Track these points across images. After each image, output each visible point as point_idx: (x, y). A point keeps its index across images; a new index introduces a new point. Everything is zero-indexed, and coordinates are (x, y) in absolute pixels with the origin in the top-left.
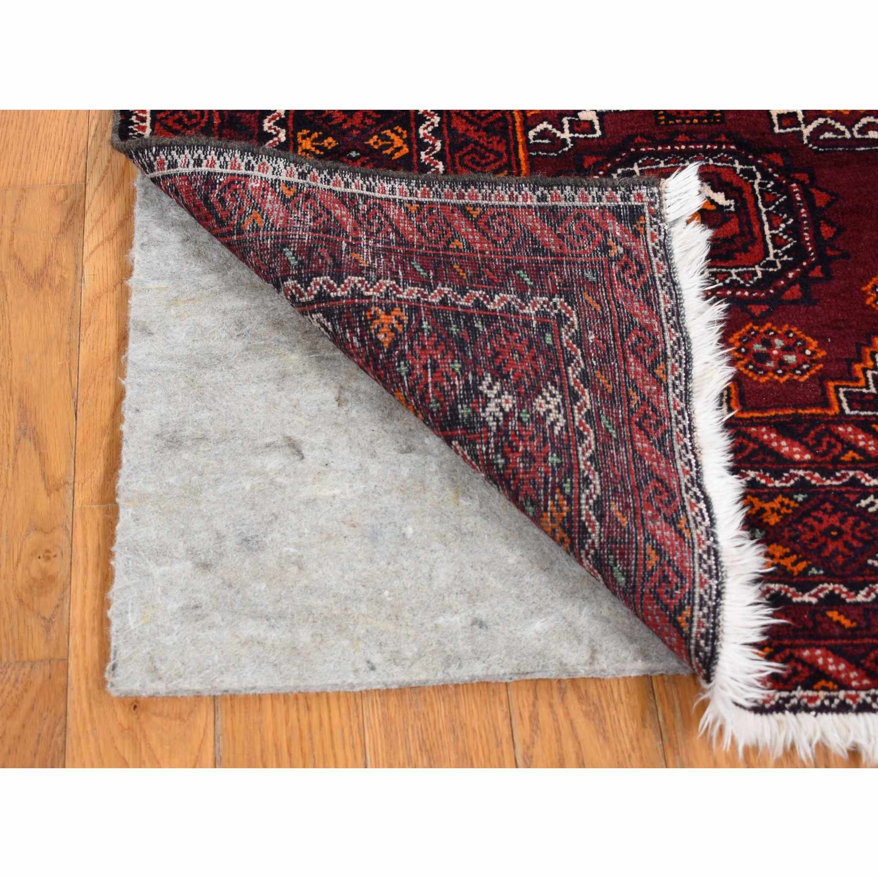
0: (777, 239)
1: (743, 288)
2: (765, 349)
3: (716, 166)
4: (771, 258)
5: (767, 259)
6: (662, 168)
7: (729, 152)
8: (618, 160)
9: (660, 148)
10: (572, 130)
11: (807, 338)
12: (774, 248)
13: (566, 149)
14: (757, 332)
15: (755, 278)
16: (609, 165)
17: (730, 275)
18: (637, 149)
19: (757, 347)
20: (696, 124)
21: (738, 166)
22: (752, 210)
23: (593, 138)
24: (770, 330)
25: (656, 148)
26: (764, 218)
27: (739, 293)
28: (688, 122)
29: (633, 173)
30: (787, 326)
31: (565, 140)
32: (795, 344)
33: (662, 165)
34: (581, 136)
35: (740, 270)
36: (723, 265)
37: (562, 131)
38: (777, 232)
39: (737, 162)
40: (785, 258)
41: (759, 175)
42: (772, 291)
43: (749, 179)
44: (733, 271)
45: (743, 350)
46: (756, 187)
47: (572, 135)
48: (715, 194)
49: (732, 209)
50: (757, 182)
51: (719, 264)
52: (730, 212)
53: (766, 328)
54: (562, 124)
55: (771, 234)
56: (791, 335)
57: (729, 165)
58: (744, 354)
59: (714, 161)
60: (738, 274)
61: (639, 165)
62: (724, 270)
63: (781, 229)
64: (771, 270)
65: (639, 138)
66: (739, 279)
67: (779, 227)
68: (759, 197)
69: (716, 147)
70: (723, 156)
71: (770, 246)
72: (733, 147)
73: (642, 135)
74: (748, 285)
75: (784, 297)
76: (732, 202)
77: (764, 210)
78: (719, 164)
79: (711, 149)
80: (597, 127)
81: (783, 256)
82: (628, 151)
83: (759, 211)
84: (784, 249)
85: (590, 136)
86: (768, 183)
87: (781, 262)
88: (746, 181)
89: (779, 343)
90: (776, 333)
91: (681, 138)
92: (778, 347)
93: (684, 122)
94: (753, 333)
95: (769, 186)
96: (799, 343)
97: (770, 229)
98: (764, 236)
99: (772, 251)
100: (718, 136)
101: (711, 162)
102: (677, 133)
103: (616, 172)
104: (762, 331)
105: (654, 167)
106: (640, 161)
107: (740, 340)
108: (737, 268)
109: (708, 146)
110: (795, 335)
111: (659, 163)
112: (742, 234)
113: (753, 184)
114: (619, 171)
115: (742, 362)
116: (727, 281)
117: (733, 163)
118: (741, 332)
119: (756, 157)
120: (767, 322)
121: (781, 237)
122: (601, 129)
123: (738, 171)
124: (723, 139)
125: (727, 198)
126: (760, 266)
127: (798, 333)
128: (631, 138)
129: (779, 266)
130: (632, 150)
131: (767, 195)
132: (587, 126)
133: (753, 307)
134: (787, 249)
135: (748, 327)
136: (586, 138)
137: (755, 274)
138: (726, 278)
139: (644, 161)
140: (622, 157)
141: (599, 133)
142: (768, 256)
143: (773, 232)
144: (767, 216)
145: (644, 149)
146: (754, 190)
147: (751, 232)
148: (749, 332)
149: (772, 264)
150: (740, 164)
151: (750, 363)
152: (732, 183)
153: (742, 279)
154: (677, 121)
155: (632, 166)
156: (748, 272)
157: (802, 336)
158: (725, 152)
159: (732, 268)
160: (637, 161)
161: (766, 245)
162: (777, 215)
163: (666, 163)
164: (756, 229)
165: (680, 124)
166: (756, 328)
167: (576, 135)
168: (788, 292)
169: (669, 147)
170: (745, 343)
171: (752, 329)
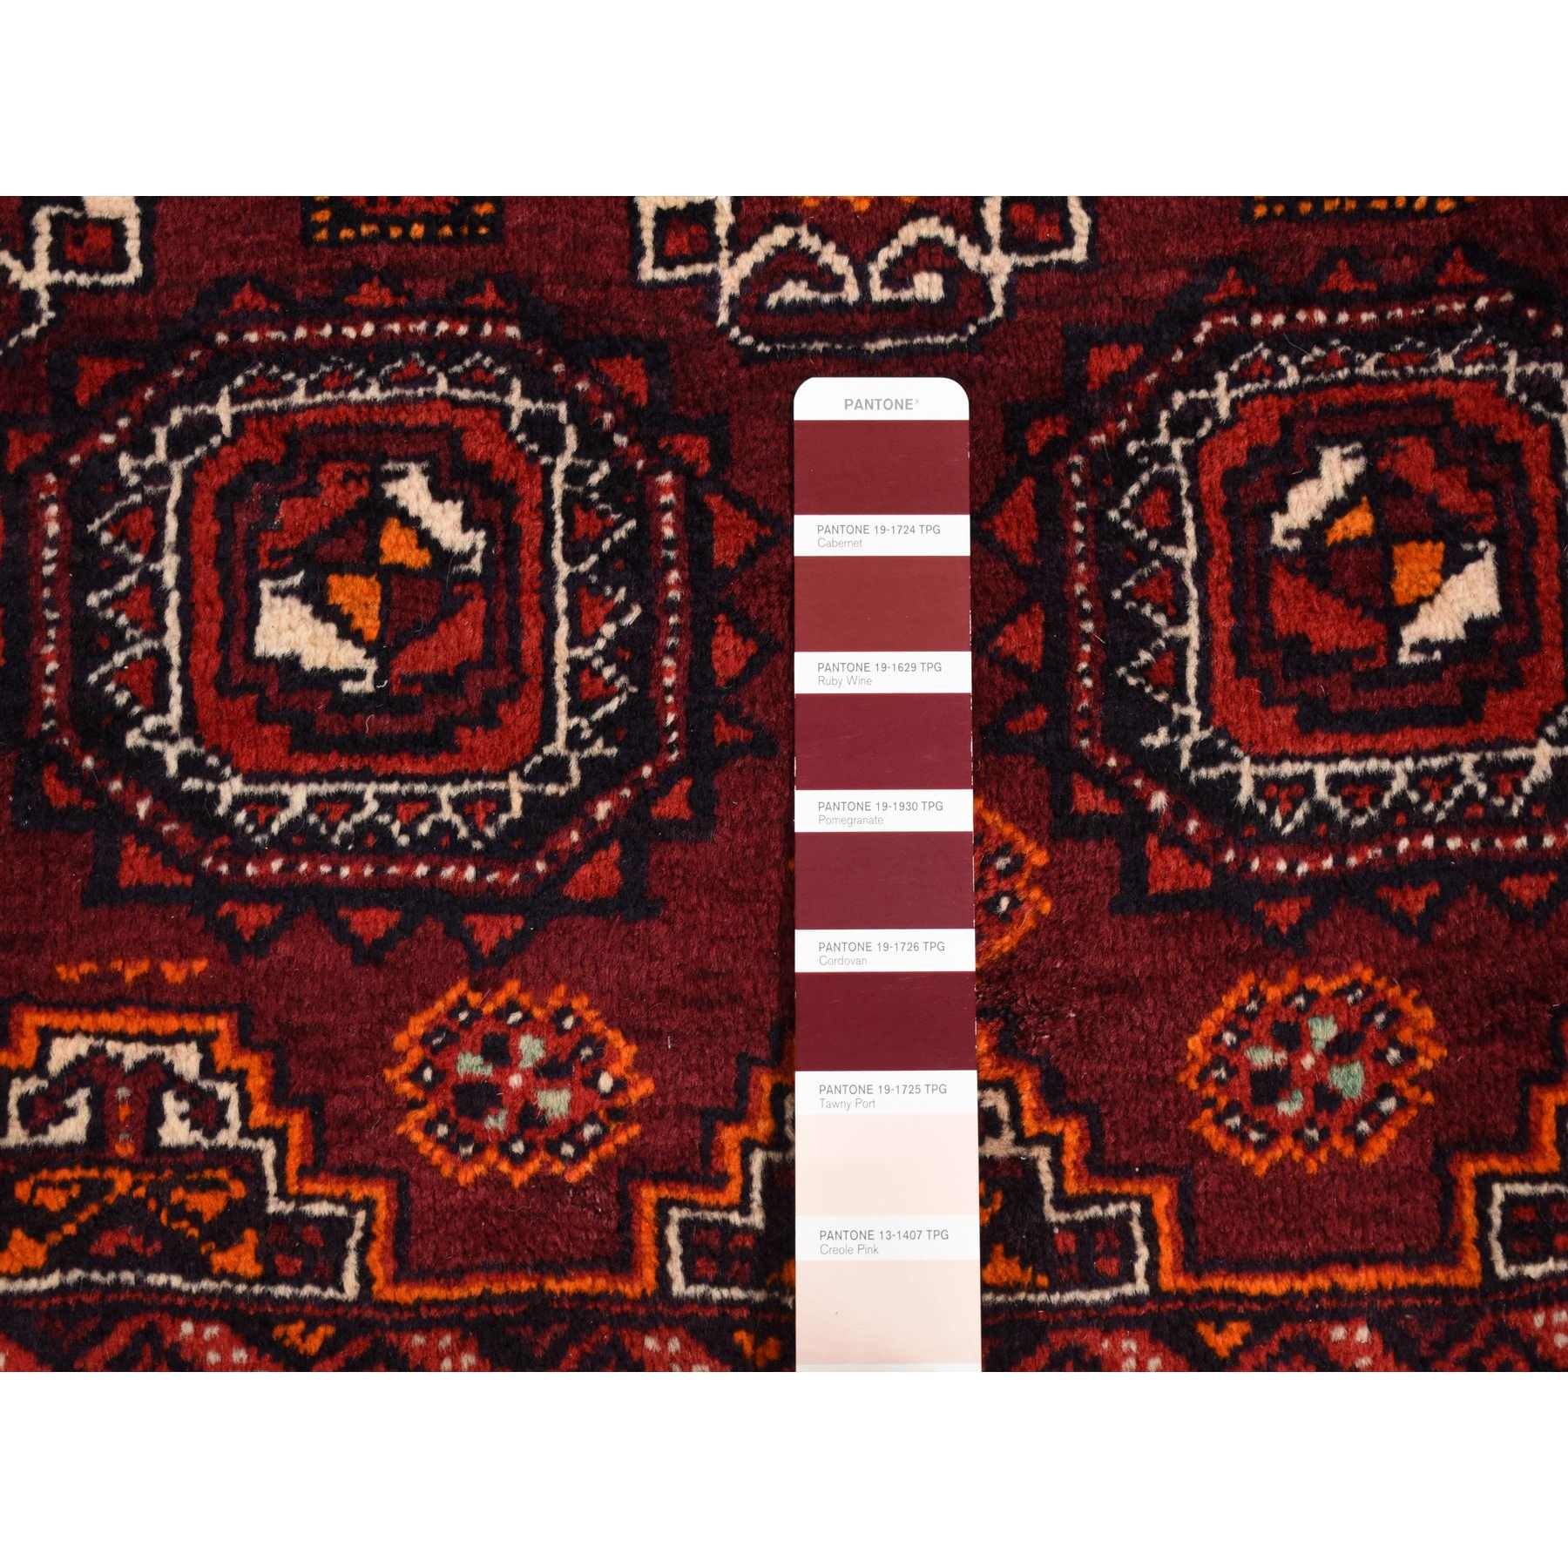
0: (585, 679)
1: (459, 852)
2: (488, 1071)
3: (455, 402)
4: (558, 747)
5: (547, 750)
6: (302, 409)
7: (500, 349)
8: (176, 374)
9: (301, 333)
10: (58, 261)
11: (610, 1034)
12: (572, 711)
13: (32, 331)
14: (476, 1014)
15: (503, 818)
16: (149, 393)
17: (433, 804)
18: (236, 335)
19: (470, 1064)
20: (416, 242)
21: (517, 401)
22: (530, 569)
23: (118, 288)
24: (512, 1006)
25: (290, 333)
26: (561, 601)
27: (448, 872)
28: (395, 233)
29: (213, 424)
30: (561, 990)
31: (32, 295)
32: (575, 1053)
33: (299, 397)
34: (83, 280)
35: (467, 787)
36: (423, 768)
37: (29, 265)
38: (589, 652)
39: (516, 385)
40: (598, 748)
41: (571, 439)
42: (540, 867)
43: (542, 452)
44: (446, 792)
45: (428, 1074)
46: (558, 481)
47: (56, 276)
48: (437, 507)
49: (476, 565)
50: (563, 462)
51: (408, 769)
52: (469, 577)
53: (501, 998)
54: (31, 235)
55: (571, 661)
56: (569, 1023)
57: (494, 396)
58: (429, 1088)
59: (454, 382)
60: (458, 804)
61: (236, 397)
62: (421, 788)
63: (601, 644)
64: (551, 789)
65: (247, 293)
66: (457, 820)
67: (598, 634)
68: (559, 521)
69: (463, 330)
70: (478, 365)
71: (563, 702)
72: (512, 331)
73: (258, 282)
74: (477, 845)
75: (570, 891)
76: (479, 538)
77: (564, 570)
78: (464, 394)
79: (450, 333)
80: (133, 247)
81: (590, 742)
82: (209, 342)
83: (550, 570)
84: (598, 714)
85: (109, 280)
86: (595, 468)
87: (582, 764)
88: (534, 457)
89: (531, 1048)
90: (527, 1016)
91: (370, 294)
92: (527, 1063)
93: (384, 234)
94: (463, 1016)
95: (595, 479)
96: (587, 1052)
97: (571, 644)
98: (550, 668)
99: (564, 723)
100: (478, 290)
101: (442, 386)
102: (361, 273)
103: (163, 420)
104: (489, 1008)
105: (275, 404)
106: (239, 381)
107: (425, 1040)
108: (457, 779)
109: (443, 327)
110: (579, 1021)
111: (290, 388)
112: (488, 660)
113: (550, 469)
114: (176, 417)
115: (421, 1114)
116: (424, 829)
117: (505, 390)
118: (430, 1015)
119: (574, 371)
120: (510, 976)
121: (598, 673)
122: (144, 255)
123: (515, 422)
124: (490, 297)
125: (467, 523)
126: (524, 778)
127: (590, 1015)
128: (224, 287)
129: (575, 773)
130: (222, 338)
131: (580, 516)
132: (103, 239)
133: (479, 920)
134: (607, 716)
135: (452, 995)
136: (96, 287)
137: (503, 801)
138: (421, 818)
139: (249, 379)
140: (187, 364)
141: (136, 269)
142: (551, 738)
143: (581, 652)
144: (570, 595)
145: (253, 337)
146: (548, 495)
147: (514, 657)
148: (452, 1013)
149: (555, 769)
150: (525, 394)
151: (441, 1117)
152: (489, 466)
153: (467, 819)
154: (365, 230)
155: (213, 401)
156: (486, 795)
157: (597, 1027)
158: (489, 347)
159: (441, 781)
160: (230, 381)
161: (552, 696)
162: (600, 587)
163: (312, 389)
164: (530, 643)
165: (372, 240)
166: (474, 999)
167: (70, 276)
168: (585, 871)
169: (327, 330)
170: (435, 1051)
171: (462, 1003)
